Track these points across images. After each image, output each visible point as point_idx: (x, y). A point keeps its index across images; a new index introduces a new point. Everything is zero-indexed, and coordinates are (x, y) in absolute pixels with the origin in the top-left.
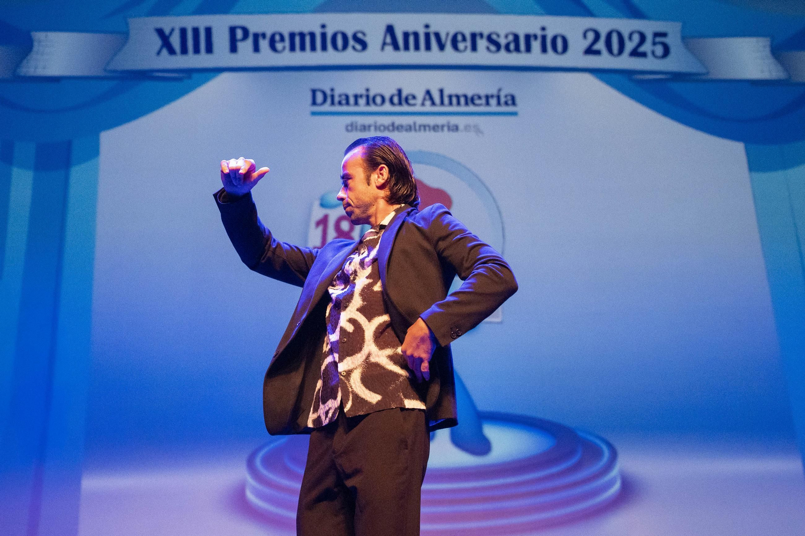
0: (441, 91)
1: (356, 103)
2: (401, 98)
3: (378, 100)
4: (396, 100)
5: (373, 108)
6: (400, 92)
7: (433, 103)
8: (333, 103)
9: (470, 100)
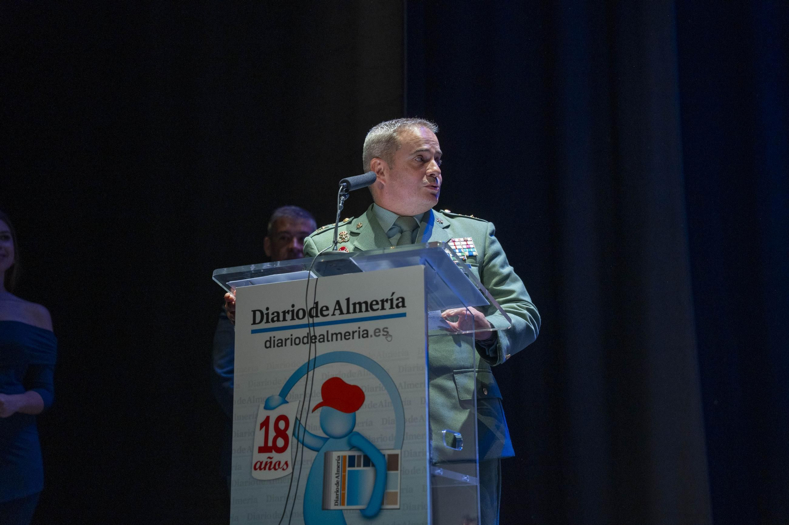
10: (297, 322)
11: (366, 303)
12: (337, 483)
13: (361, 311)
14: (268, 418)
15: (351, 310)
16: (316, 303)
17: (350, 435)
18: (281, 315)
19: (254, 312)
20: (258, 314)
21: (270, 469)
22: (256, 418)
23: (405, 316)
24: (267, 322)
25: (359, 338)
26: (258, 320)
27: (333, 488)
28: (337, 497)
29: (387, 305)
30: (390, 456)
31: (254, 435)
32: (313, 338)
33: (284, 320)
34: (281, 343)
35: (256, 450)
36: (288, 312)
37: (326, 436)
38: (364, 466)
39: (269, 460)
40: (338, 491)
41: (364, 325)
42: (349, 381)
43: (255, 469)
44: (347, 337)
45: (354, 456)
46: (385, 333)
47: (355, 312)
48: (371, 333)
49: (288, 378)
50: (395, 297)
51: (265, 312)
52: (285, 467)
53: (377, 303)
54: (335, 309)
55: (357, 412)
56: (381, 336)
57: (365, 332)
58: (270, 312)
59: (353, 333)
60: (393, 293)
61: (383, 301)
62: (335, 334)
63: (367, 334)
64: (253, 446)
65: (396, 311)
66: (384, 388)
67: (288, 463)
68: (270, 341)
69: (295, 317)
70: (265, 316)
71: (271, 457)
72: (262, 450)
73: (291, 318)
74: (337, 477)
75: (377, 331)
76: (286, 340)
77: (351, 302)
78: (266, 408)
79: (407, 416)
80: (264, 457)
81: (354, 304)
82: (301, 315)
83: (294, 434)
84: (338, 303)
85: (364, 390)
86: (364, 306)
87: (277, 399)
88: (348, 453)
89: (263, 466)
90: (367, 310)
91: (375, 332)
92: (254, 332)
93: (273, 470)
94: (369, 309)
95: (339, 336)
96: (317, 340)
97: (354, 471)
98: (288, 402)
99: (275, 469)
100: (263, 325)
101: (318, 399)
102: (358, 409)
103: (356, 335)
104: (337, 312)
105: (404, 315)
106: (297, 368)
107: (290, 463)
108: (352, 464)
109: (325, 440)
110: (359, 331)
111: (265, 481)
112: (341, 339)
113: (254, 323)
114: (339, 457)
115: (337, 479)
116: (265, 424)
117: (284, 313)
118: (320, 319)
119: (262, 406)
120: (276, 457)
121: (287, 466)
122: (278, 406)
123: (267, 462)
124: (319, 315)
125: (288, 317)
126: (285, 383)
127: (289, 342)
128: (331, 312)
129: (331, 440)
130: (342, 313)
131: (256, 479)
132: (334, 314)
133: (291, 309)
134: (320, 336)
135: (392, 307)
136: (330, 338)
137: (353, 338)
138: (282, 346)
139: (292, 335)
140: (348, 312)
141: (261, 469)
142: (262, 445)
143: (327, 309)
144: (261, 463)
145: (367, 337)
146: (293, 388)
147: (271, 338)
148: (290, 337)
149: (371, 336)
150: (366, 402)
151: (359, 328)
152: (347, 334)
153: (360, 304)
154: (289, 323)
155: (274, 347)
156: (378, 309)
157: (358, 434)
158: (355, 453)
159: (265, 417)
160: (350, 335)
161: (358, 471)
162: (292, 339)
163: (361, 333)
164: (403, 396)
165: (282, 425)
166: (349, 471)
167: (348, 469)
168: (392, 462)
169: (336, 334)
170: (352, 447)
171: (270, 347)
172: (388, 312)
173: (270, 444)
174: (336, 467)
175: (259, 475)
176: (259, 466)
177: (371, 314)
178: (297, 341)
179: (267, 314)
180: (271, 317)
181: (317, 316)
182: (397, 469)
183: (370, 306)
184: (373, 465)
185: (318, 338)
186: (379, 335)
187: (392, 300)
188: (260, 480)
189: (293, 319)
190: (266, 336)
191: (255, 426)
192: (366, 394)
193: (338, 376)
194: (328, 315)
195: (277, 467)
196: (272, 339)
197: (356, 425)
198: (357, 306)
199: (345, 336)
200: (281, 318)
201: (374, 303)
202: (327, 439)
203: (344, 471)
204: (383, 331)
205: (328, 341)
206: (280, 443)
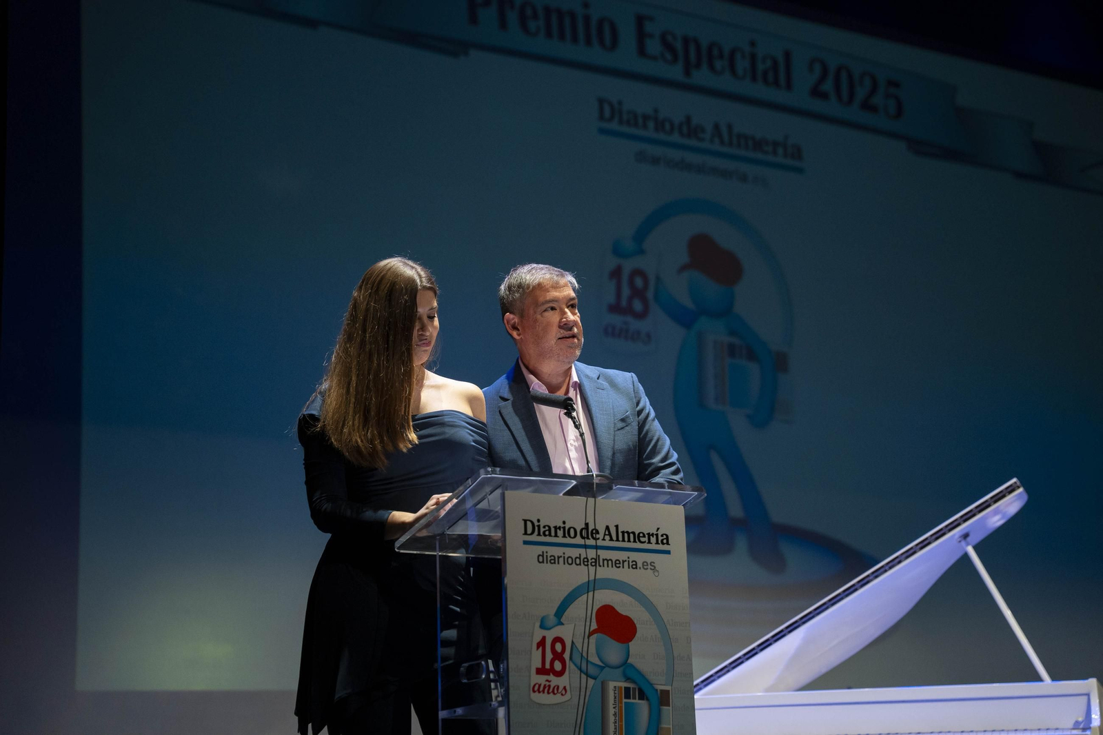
0: (730, 127)
1: (645, 126)
2: (691, 129)
3: (667, 126)
4: (685, 130)
5: (662, 136)
6: (688, 119)
7: (722, 143)
8: (621, 122)
9: (758, 145)
10: (568, 540)
11: (634, 533)
12: (615, 715)
13: (629, 541)
14: (544, 638)
15: (620, 538)
16: (587, 525)
17: (624, 667)
18: (553, 530)
19: (525, 521)
20: (529, 525)
21: (548, 693)
22: (532, 636)
23: (670, 554)
24: (539, 535)
25: (629, 568)
26: (529, 531)
27: (612, 719)
28: (615, 728)
29: (653, 540)
30: (661, 690)
31: (531, 653)
32: (586, 560)
33: (556, 536)
34: (554, 560)
35: (533, 671)
36: (560, 528)
37: (600, 664)
38: (639, 699)
39: (548, 683)
40: (615, 722)
41: (634, 556)
42: (622, 611)
43: (534, 691)
44: (618, 565)
45: (630, 688)
46: (653, 568)
47: (623, 540)
48: (640, 565)
49: (562, 599)
50: (660, 533)
51: (536, 524)
52: (564, 692)
53: (644, 536)
54: (605, 535)
55: (630, 643)
56: (649, 570)
57: (634, 563)
58: (542, 524)
59: (624, 562)
60: (658, 529)
61: (649, 534)
62: (606, 559)
63: (636, 565)
64: (530, 667)
65: (660, 547)
66: (653, 623)
67: (567, 688)
68: (543, 556)
69: (567, 535)
70: (536, 528)
71: (549, 679)
72: (540, 671)
73: (562, 535)
74: (614, 708)
75: (645, 564)
76: (559, 557)
77: (620, 530)
78: (542, 627)
79: (675, 655)
80: (542, 679)
81: (623, 532)
82: (572, 534)
83: (571, 658)
84: (607, 528)
85: (636, 622)
86: (632, 535)
87: (552, 619)
88: (624, 685)
89: (541, 689)
90: (635, 541)
91: (643, 565)
92: (526, 543)
93: (552, 694)
94: (637, 540)
95: (610, 562)
96: (589, 563)
97: (629, 703)
98: (563, 624)
99: (554, 694)
100: (534, 538)
101: (594, 626)
102: (631, 640)
103: (626, 564)
104: (607, 538)
105: (668, 552)
106: (571, 589)
107: (568, 688)
108: (627, 696)
109: (602, 668)
110: (629, 561)
111: (544, 705)
112: (612, 567)
113: (526, 533)
114: (615, 687)
115: (614, 710)
116: (542, 644)
117: (555, 527)
118: (591, 542)
119: (538, 624)
120: (555, 681)
121: (566, 692)
122: (555, 626)
123: (545, 685)
124: (590, 537)
125: (560, 533)
126: (560, 603)
127: (561, 559)
128: (601, 538)
129: (607, 669)
130: (611, 539)
131: (536, 703)
132: (604, 539)
133: (562, 525)
134: (591, 559)
135: (657, 543)
136: (601, 564)
137: (623, 567)
138: (555, 563)
139: (564, 553)
140: (618, 540)
141: (539, 692)
142: (540, 666)
143: (597, 532)
144: (540, 685)
145: (636, 568)
146: (568, 610)
147: (543, 552)
148: (563, 555)
149: (640, 568)
150: (638, 634)
151: (629, 558)
152: (618, 562)
153: (628, 532)
154: (560, 540)
155: (547, 563)
156: (645, 542)
157: (632, 666)
158: (631, 685)
159: (541, 637)
160: (620, 563)
161: (633, 703)
162: (564, 557)
163: (631, 564)
164: (670, 632)
165: (558, 647)
166: (625, 703)
167: (624, 700)
168: (664, 698)
169: (608, 561)
170: (628, 679)
171: (543, 562)
172: (653, 546)
173: (548, 666)
174: (613, 698)
175: (537, 697)
176: (538, 689)
177: (638, 545)
178: (570, 561)
179: (539, 526)
180: (542, 530)
181: (588, 538)
182: (669, 706)
183: (638, 537)
184: (648, 699)
185: (590, 561)
186: (647, 569)
187: (657, 535)
188: (539, 704)
189: (564, 536)
190: (539, 549)
191: (532, 644)
192: (637, 626)
193: (611, 604)
194: (599, 539)
195: (556, 692)
196: (545, 554)
197: (630, 657)
198: (626, 535)
199: (616, 564)
200: (553, 534)
201: (641, 535)
202: (604, 667)
203: (621, 703)
204: (651, 565)
205: (600, 566)
206: (558, 666)
